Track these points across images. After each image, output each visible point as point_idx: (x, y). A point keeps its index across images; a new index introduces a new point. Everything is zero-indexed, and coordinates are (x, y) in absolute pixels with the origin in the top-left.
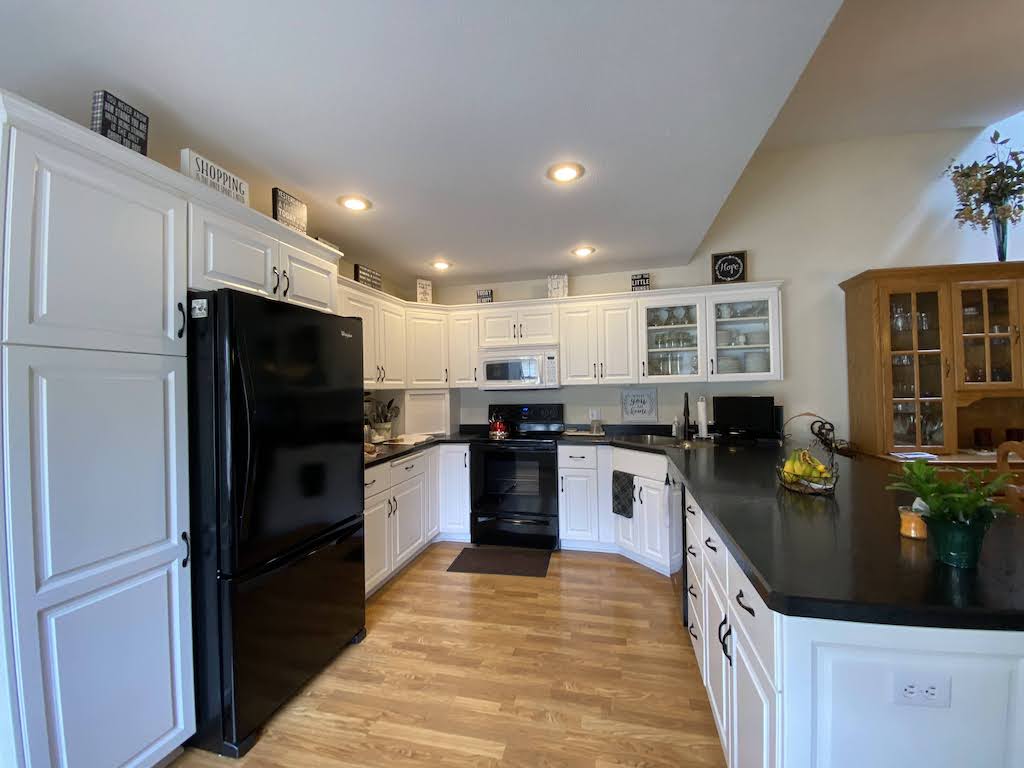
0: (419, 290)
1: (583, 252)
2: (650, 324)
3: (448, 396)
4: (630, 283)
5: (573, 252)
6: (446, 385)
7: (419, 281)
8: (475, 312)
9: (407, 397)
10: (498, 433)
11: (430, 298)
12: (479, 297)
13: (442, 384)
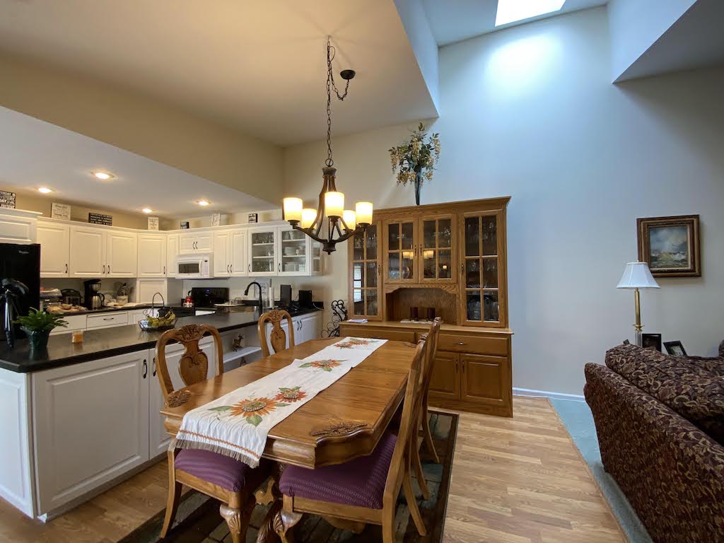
0: (149, 223)
1: (204, 203)
2: (254, 242)
3: (166, 282)
4: (248, 219)
5: (198, 202)
6: (164, 276)
7: (149, 218)
8: (177, 235)
9: (138, 282)
10: (188, 303)
11: (157, 227)
12: (181, 226)
13: (162, 275)
